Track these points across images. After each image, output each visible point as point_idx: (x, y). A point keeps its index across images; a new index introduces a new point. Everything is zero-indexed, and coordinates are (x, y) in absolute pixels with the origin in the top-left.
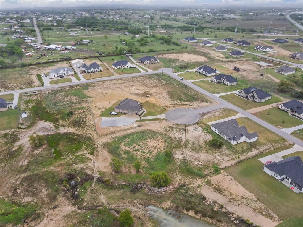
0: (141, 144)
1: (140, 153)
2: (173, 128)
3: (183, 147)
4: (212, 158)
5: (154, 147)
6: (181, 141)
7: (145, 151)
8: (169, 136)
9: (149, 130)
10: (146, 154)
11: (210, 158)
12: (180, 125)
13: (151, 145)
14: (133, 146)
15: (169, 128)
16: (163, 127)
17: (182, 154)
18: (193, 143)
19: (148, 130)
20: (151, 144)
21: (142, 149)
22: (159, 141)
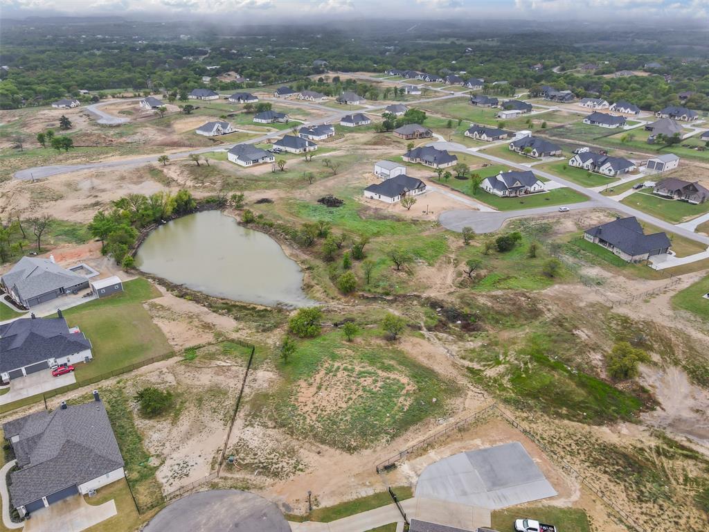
0: (360, 392)
1: (358, 369)
2: (265, 470)
3: (248, 399)
4: (188, 374)
5: (324, 387)
6: (248, 415)
7: (346, 373)
8: (283, 429)
9: (350, 450)
10: (342, 367)
11: (192, 375)
12: (236, 488)
13: (333, 390)
14: (379, 384)
15: (280, 465)
16: (302, 470)
17: (255, 380)
18: (215, 412)
19: (355, 449)
20: (333, 395)
21: (353, 379)
22: (312, 406)
